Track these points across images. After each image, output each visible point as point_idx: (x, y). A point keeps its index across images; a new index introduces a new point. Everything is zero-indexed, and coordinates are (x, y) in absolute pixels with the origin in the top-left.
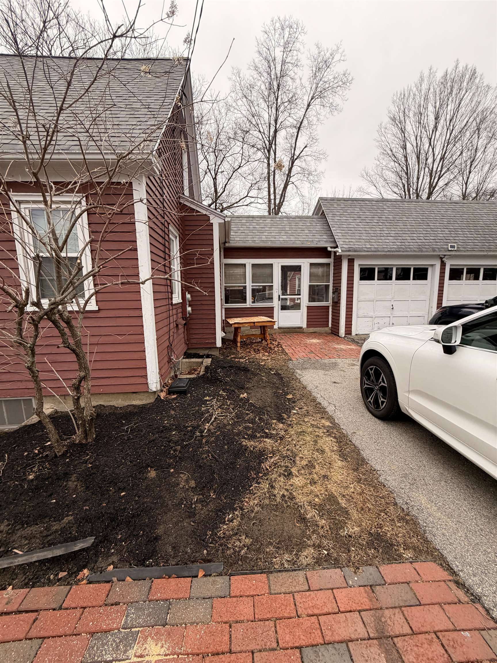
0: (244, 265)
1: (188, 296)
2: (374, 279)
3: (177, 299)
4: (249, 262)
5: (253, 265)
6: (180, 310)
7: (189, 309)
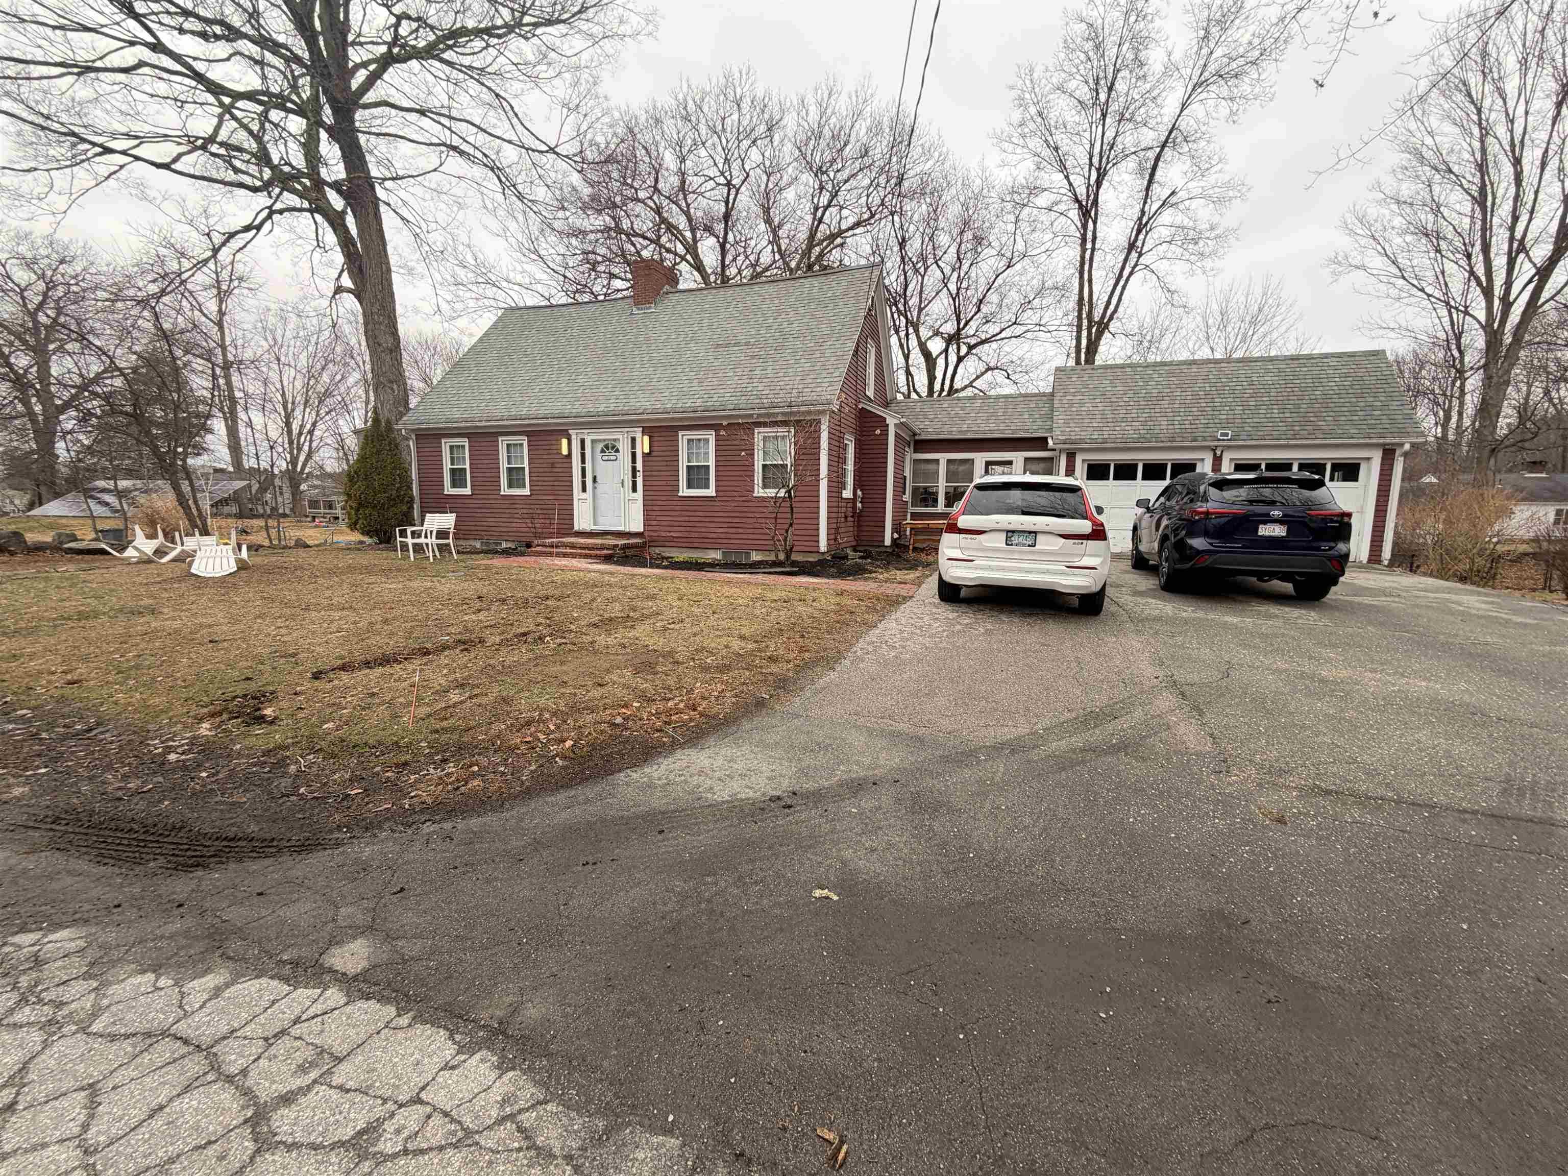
0: (937, 461)
1: (859, 493)
2: (1108, 479)
3: (847, 494)
4: (943, 457)
5: (949, 461)
6: (850, 505)
7: (859, 505)
